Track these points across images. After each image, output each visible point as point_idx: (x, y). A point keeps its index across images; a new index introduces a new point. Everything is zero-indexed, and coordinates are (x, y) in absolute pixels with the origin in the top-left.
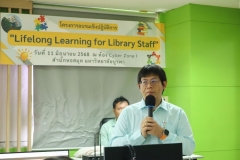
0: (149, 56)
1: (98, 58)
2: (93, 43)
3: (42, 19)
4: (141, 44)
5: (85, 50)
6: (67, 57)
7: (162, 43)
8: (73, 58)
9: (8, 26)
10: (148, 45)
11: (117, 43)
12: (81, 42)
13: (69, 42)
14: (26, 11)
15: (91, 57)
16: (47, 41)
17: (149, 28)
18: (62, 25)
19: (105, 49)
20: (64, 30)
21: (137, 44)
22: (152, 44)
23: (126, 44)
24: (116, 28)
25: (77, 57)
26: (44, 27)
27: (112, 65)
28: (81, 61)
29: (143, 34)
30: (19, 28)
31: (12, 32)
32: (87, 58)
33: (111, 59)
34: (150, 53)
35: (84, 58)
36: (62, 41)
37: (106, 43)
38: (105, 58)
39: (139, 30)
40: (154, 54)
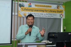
0: (60, 15)
1: (46, 15)
2: (44, 11)
3: (30, 4)
5: (42, 13)
6: (37, 15)
7: (64, 12)
9: (21, 6)
10: (60, 12)
11: (51, 11)
12: (41, 11)
13: (37, 10)
14: (26, 2)
15: (44, 15)
16: (31, 10)
17: (60, 7)
18: (36, 6)
19: (48, 13)
20: (36, 7)
21: (57, 11)
22: (61, 11)
23: (54, 11)
24: (51, 7)
25: (40, 15)
26: (31, 6)
27: (50, 17)
29: (59, 9)
30: (24, 6)
32: (42, 15)
33: (49, 16)
34: (61, 14)
36: (36, 10)
37: (48, 11)
38: (48, 15)
39: (58, 7)
40: (62, 14)
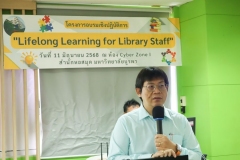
0: (164, 54)
1: (108, 58)
2: (102, 42)
3: (47, 20)
4: (154, 42)
5: (93, 50)
6: (75, 59)
7: (177, 39)
8: (81, 59)
9: (10, 28)
10: (162, 42)
11: (128, 42)
12: (88, 42)
13: (76, 42)
14: (29, 12)
15: (101, 58)
16: (52, 42)
17: (163, 24)
18: (68, 25)
19: (116, 49)
20: (70, 30)
21: (149, 42)
22: (166, 40)
23: (138, 42)
24: (126, 25)
25: (85, 59)
26: (49, 28)
27: (124, 65)
28: (90, 62)
29: (156, 31)
30: (23, 30)
31: (15, 35)
32: (96, 59)
33: (123, 59)
34: (165, 50)
35: (93, 59)
36: (69, 42)
37: (117, 42)
38: (116, 58)
39: (152, 26)
40: (169, 51)
